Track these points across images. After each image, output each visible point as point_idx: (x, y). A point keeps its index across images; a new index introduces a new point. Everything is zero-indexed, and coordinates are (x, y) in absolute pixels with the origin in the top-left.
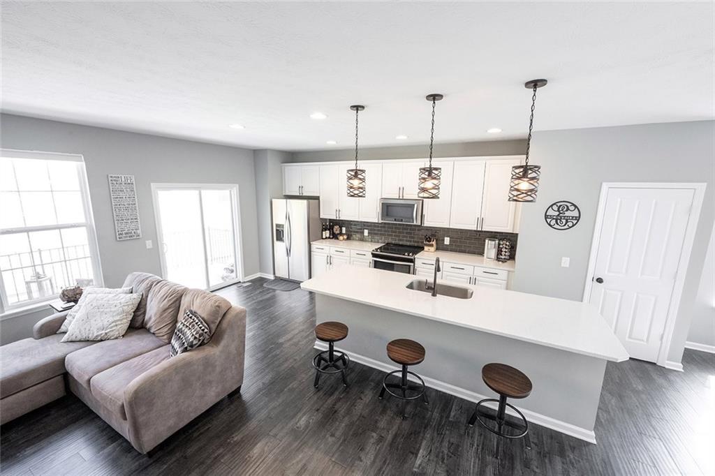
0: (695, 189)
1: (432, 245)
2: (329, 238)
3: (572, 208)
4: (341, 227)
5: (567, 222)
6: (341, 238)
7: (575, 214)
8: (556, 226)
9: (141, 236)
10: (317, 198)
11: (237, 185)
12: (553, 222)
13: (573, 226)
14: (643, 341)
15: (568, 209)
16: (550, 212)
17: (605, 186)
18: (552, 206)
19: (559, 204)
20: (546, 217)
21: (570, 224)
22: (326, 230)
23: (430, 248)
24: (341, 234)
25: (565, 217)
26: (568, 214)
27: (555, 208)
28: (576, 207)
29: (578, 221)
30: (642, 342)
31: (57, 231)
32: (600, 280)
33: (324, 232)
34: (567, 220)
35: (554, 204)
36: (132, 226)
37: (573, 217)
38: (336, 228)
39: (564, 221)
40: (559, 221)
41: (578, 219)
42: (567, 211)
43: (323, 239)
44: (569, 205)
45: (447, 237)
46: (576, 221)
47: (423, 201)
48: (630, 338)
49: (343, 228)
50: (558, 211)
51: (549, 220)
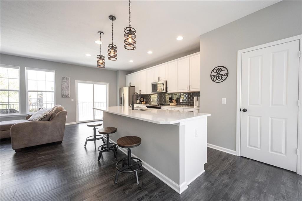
0: (299, 39)
1: (173, 102)
3: (223, 69)
5: (222, 78)
7: (226, 72)
8: (217, 81)
9: (70, 97)
10: (134, 87)
11: (108, 83)
12: (215, 79)
13: (225, 79)
14: (281, 153)
15: (221, 70)
16: (213, 74)
17: (239, 53)
18: (213, 70)
19: (216, 69)
20: (211, 76)
21: (224, 78)
23: (172, 104)
24: (144, 101)
25: (220, 75)
26: (222, 73)
27: (215, 71)
28: (225, 68)
29: (228, 75)
31: (45, 93)
32: (245, 110)
33: (137, 101)
34: (222, 76)
35: (214, 69)
36: (67, 93)
37: (224, 74)
38: (142, 99)
39: (220, 77)
40: (218, 78)
41: (227, 75)
42: (221, 71)
43: (137, 103)
44: (221, 68)
46: (226, 77)
47: (167, 81)
48: (272, 150)
49: (145, 99)
50: (217, 72)
51: (213, 78)
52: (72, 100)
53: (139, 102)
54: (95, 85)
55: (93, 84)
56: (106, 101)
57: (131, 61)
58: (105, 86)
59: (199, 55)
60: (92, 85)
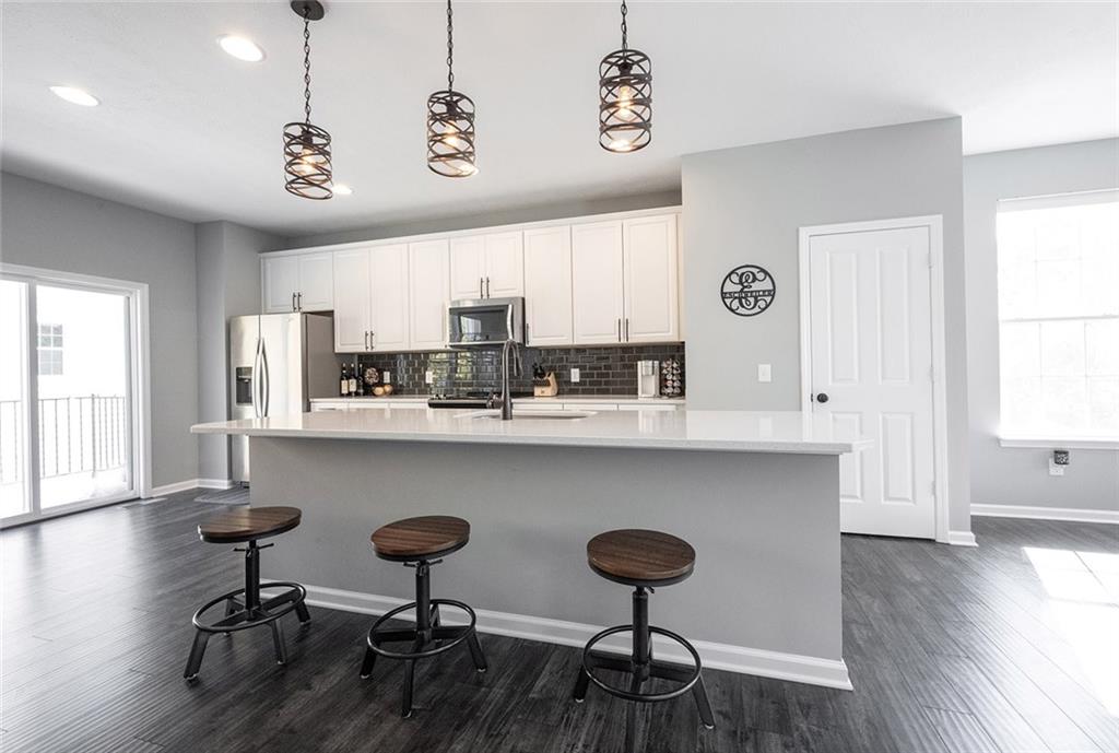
0: (929, 226)
1: (547, 384)
2: (357, 394)
3: (760, 276)
4: (380, 372)
5: (756, 301)
6: (379, 390)
7: (767, 285)
8: (741, 310)
10: (330, 313)
12: (735, 304)
13: (767, 306)
14: (906, 500)
15: (755, 279)
16: (729, 288)
17: (804, 233)
18: (730, 275)
19: (739, 272)
20: (724, 295)
21: (762, 304)
22: (348, 378)
23: (544, 389)
24: (381, 384)
25: (752, 292)
26: (756, 286)
27: (735, 278)
28: (766, 273)
29: (773, 296)
30: (905, 503)
32: (822, 398)
33: (344, 383)
34: (756, 298)
35: (733, 272)
37: (764, 291)
38: (371, 375)
39: (752, 300)
40: (743, 300)
41: (772, 293)
42: (753, 281)
43: (342, 395)
44: (755, 271)
45: (575, 367)
46: (768, 299)
47: (523, 299)
48: (887, 498)
49: (387, 374)
50: (741, 283)
51: (728, 301)
53: (353, 388)
56: (122, 391)
60: (21, 287)
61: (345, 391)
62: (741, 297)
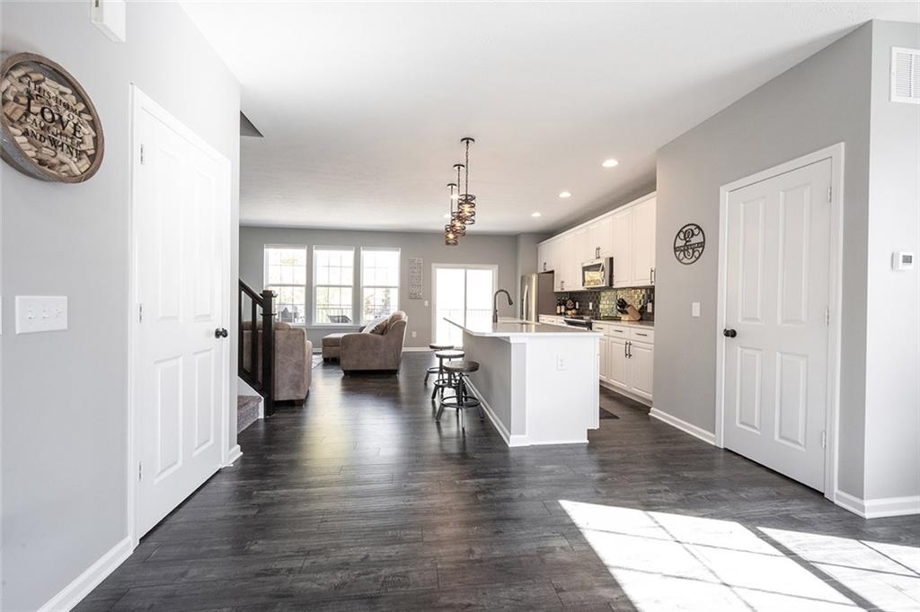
0: (831, 158)
1: (627, 313)
3: (696, 231)
4: (574, 300)
5: (694, 252)
7: (700, 238)
8: (685, 260)
9: (422, 297)
10: (552, 273)
11: (497, 266)
12: (682, 256)
13: (700, 255)
14: (797, 443)
15: (693, 235)
16: (679, 243)
17: (725, 193)
18: (678, 234)
19: (684, 230)
20: (675, 250)
21: (697, 254)
24: (573, 309)
25: (691, 245)
26: (693, 240)
27: (682, 235)
28: (700, 229)
29: (703, 247)
30: (796, 447)
32: (733, 334)
33: (559, 307)
35: (680, 231)
36: (418, 290)
37: (698, 244)
38: (569, 303)
39: (691, 251)
40: (686, 252)
41: (702, 245)
43: (558, 314)
44: (693, 227)
46: (700, 249)
47: (611, 259)
48: (782, 437)
49: (577, 304)
50: (685, 239)
51: (678, 253)
52: (426, 303)
53: (563, 311)
54: (468, 271)
55: (466, 268)
57: (536, 215)
58: (491, 271)
59: (655, 199)
60: (463, 271)
61: (558, 312)
62: (685, 249)
